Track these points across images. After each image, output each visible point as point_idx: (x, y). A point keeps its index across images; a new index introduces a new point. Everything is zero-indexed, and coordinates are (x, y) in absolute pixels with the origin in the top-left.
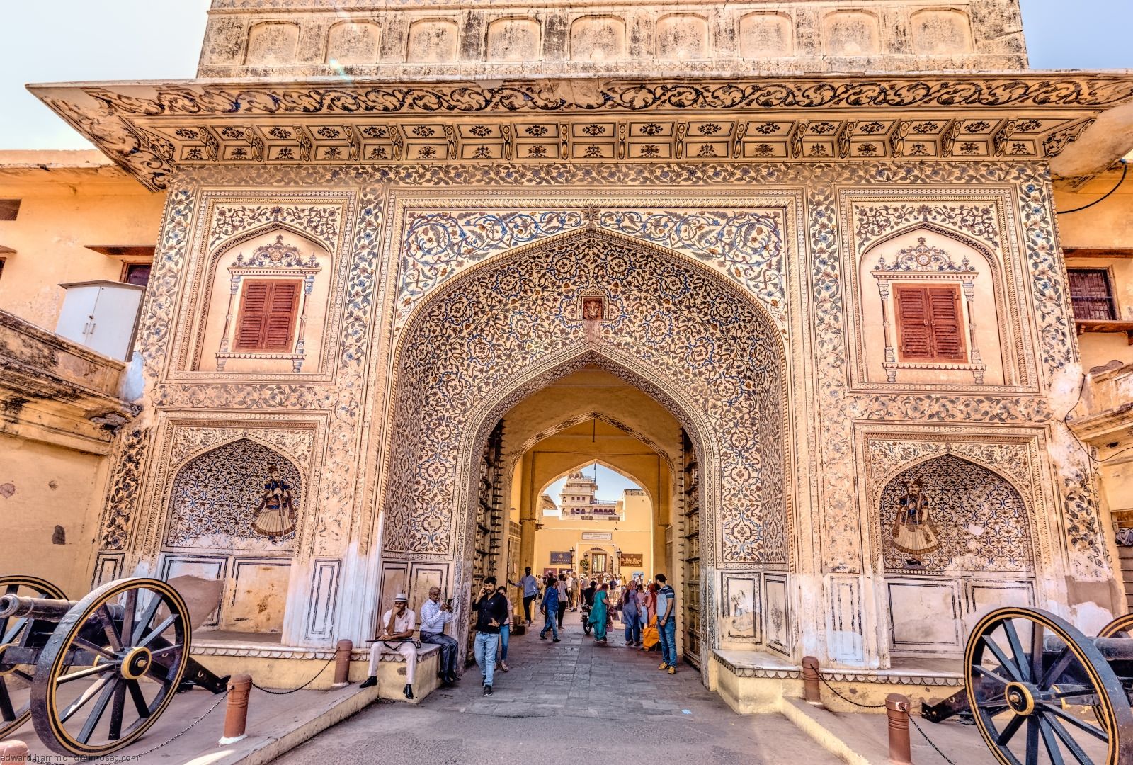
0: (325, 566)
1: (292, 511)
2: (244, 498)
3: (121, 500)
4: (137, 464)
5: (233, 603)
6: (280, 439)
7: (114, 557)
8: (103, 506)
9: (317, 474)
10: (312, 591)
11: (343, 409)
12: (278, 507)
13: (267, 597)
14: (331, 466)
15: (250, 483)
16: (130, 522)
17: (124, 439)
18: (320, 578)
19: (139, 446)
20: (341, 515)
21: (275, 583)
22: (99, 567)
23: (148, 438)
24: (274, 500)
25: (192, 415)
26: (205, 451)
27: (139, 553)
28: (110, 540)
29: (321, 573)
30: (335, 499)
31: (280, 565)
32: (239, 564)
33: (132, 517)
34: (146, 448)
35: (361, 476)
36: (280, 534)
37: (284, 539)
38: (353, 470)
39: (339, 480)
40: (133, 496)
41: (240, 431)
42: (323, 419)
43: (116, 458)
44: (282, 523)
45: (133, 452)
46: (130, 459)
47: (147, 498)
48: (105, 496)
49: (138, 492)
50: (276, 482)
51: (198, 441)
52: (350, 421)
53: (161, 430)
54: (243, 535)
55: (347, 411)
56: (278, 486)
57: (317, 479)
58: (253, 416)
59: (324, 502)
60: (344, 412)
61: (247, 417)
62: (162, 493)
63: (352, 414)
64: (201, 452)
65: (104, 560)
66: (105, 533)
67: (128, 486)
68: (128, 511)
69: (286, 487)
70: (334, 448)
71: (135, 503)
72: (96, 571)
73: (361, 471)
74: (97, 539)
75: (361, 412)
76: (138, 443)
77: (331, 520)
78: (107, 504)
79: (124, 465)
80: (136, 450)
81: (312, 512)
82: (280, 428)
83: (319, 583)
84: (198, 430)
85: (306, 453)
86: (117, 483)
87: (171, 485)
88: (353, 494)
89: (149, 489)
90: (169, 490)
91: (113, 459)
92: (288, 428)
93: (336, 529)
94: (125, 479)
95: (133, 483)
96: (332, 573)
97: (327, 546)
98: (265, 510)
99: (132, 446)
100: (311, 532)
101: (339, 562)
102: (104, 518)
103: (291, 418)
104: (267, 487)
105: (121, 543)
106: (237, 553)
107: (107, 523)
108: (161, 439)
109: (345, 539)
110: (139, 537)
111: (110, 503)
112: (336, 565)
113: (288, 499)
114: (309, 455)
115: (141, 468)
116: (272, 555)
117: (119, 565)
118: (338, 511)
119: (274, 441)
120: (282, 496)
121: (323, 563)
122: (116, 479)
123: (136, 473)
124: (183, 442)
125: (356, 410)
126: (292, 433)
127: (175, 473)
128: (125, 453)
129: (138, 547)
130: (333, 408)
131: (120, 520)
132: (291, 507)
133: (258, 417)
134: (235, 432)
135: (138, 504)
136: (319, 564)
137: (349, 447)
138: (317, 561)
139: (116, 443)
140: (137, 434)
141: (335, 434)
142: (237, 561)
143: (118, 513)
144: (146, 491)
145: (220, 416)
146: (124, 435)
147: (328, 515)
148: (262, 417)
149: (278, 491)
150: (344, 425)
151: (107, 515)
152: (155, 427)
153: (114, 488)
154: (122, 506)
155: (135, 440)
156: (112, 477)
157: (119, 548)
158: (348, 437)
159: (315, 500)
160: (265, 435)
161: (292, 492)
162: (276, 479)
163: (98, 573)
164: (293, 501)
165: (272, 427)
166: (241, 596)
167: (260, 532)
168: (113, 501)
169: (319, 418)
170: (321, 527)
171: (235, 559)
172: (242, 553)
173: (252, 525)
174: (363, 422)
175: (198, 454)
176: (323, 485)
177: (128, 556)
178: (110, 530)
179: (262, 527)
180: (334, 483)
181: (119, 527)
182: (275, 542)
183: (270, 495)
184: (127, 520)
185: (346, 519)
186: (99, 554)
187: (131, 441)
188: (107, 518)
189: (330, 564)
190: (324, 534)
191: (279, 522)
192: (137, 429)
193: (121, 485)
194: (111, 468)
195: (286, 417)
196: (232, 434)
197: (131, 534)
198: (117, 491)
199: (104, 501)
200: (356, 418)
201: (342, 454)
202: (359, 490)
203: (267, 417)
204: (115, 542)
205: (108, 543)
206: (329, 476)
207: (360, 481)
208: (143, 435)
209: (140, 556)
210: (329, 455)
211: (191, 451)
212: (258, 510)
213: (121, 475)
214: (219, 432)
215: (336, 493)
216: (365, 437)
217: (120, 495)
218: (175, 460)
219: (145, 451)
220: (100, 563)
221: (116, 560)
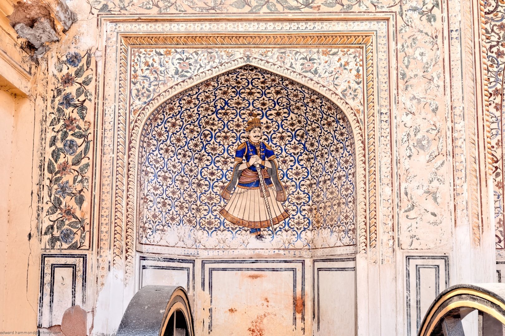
0: (424, 266)
1: (281, 189)
2: (204, 172)
3: (64, 168)
4: (82, 108)
5: (210, 327)
6: (307, 64)
7: (70, 261)
8: (36, 179)
9: (385, 118)
10: (409, 305)
11: (415, 9)
12: (258, 184)
13: (261, 318)
14: (408, 104)
15: (214, 149)
16: (86, 205)
17: (53, 69)
18: (418, 285)
19: (80, 80)
20: (435, 183)
21: (270, 297)
22: (47, 278)
23: (93, 66)
24: (250, 173)
25: (158, 28)
26: (186, 86)
27: (108, 255)
28: (56, 233)
29: (418, 278)
30: (423, 157)
31: (274, 270)
32: (211, 270)
33: (87, 195)
34: (93, 83)
35: (457, 119)
36: (267, 224)
37: (274, 232)
38: (444, 110)
39: (424, 126)
40: (84, 161)
41: (239, 53)
42: (381, 27)
43: (45, 99)
44: (268, 208)
45: (72, 90)
46: (67, 101)
47: (107, 165)
48: (37, 163)
49: (90, 154)
50: (253, 147)
51: (172, 72)
52: (428, 28)
53: (112, 53)
54: (210, 228)
55: (422, 13)
56: (255, 152)
57: (385, 125)
58: (262, 26)
59: (406, 164)
60: (416, 15)
61: (252, 28)
62: (126, 157)
63: (431, 18)
64: (179, 89)
65: (53, 267)
66: (46, 224)
67: (72, 145)
68: (79, 187)
69: (268, 153)
70: (409, 74)
71: (89, 174)
72: (42, 285)
73: (457, 111)
74: (34, 232)
75: (445, 15)
76: (78, 74)
77: (421, 192)
78: (42, 175)
79: (59, 110)
80: (76, 86)
81: (386, 180)
82: (305, 46)
83: (418, 293)
84: (169, 53)
85: (354, 85)
86: (53, 141)
87: (136, 143)
88: (450, 148)
89: (107, 149)
90: (135, 152)
91: (39, 101)
92: (318, 46)
93: (430, 205)
94: (65, 134)
95: (79, 141)
96: (437, 277)
97: (419, 233)
98: (239, 189)
99: (68, 80)
100: (388, 212)
101: (445, 258)
102: (40, 198)
103: (327, 27)
104: (240, 153)
105: (77, 238)
106: (204, 255)
107: (46, 207)
108: (113, 69)
109: (447, 222)
110: (104, 229)
111: (47, 175)
112: (441, 263)
113: (273, 171)
114: (359, 88)
115: (90, 117)
116: (259, 255)
117: (79, 274)
118: (429, 176)
119: (298, 68)
120: (262, 167)
121: (420, 262)
122: (50, 135)
123: (81, 123)
124: (147, 73)
125: (436, 11)
126: (325, 53)
127: (141, 125)
128: (59, 92)
129: (105, 245)
130: (397, 9)
131: (68, 201)
132: (278, 183)
133: (271, 27)
134: (230, 55)
135: (94, 174)
136: (413, 262)
137: (434, 72)
138: (408, 258)
139: (40, 76)
140: (73, 60)
141: (409, 51)
142: (208, 266)
143: (63, 189)
144: (103, 153)
145: (207, 28)
146: (53, 62)
147: (414, 184)
148: (278, 26)
149: (255, 160)
150: (419, 36)
151: (45, 193)
152: (101, 48)
153: (49, 150)
154: (68, 178)
155: (73, 70)
156: (43, 131)
157: (74, 247)
158: (429, 55)
159: (386, 160)
160: (281, 58)
161: (278, 162)
162: (254, 140)
163: (47, 288)
164: (280, 173)
165: (291, 45)
166: (220, 317)
167: (235, 222)
168: (50, 172)
169: (374, 26)
170: (406, 204)
171: (203, 263)
172: (212, 254)
173: (221, 212)
174: (450, 31)
175: (174, 93)
176: (399, 134)
177: (92, 258)
178: (54, 217)
179: (237, 214)
180: (417, 131)
181: (69, 212)
182: (260, 237)
183: (243, 167)
184: (80, 201)
185: (445, 190)
186: (44, 257)
187: (65, 71)
188: (47, 198)
189: (431, 262)
190: (412, 214)
191: (263, 207)
192: (73, 51)
193: (60, 145)
194: (39, 117)
195: (318, 26)
196: (225, 59)
197: (91, 224)
198: (56, 155)
199: (37, 171)
200: (438, 24)
201: (423, 84)
202: (459, 143)
203: (286, 26)
204: (66, 236)
205: (54, 240)
206: (408, 120)
207: (458, 127)
208: (84, 61)
209: (110, 258)
210: (401, 86)
211: (162, 88)
212: (227, 190)
213: (57, 127)
214: (203, 56)
215: (423, 147)
216: (456, 56)
217: (61, 160)
218: (138, 104)
219: (91, 88)
220: (48, 271)
221: (74, 266)
